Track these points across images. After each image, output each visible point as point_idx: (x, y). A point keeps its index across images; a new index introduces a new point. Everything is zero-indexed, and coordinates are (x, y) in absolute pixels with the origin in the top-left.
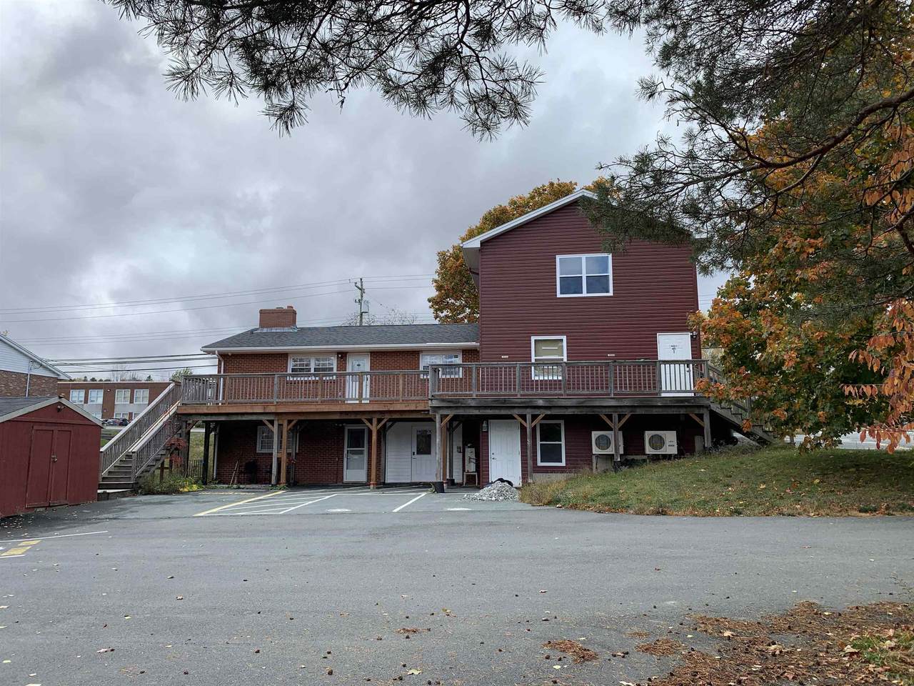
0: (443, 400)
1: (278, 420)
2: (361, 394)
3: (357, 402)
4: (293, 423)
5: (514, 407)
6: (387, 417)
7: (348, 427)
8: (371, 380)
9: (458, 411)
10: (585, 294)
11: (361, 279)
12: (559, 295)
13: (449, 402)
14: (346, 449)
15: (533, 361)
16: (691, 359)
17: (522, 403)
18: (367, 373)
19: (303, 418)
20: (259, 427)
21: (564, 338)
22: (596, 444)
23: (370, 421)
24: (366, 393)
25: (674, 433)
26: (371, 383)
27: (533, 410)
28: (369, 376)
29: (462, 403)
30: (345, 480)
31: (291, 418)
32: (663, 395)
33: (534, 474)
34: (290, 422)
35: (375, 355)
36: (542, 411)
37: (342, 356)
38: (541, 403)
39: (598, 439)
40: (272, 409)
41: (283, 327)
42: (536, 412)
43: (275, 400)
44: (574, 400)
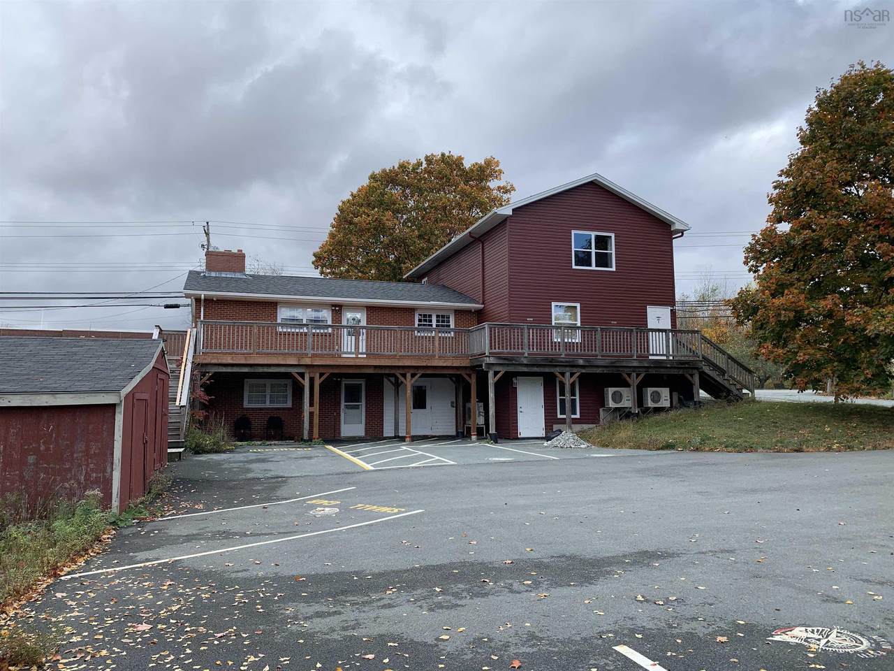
0: (500, 358)
1: (309, 373)
2: (357, 347)
3: (354, 356)
4: (325, 377)
5: (556, 366)
6: (420, 372)
7: (345, 382)
8: (367, 334)
9: (509, 368)
10: (594, 267)
11: (207, 223)
12: (574, 267)
13: (504, 359)
14: (343, 404)
15: (553, 324)
16: (670, 328)
17: (566, 362)
18: (363, 327)
19: (336, 371)
20: (246, 380)
21: (578, 305)
22: (612, 398)
23: (404, 376)
24: (362, 348)
25: (668, 389)
26: (367, 337)
27: (571, 369)
28: (364, 331)
29: (516, 361)
30: (342, 435)
31: (322, 371)
32: (650, 358)
33: (573, 425)
34: (321, 375)
35: (371, 309)
36: (579, 369)
37: (337, 309)
38: (581, 362)
39: (614, 393)
40: (307, 361)
41: (234, 271)
42: (575, 370)
43: (310, 352)
44: (607, 361)
